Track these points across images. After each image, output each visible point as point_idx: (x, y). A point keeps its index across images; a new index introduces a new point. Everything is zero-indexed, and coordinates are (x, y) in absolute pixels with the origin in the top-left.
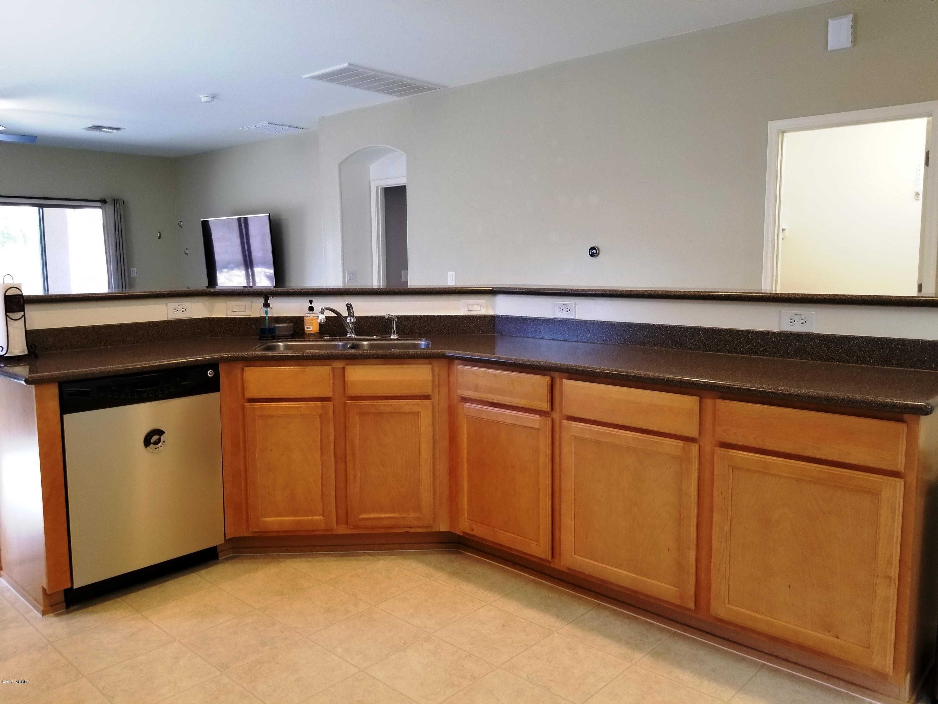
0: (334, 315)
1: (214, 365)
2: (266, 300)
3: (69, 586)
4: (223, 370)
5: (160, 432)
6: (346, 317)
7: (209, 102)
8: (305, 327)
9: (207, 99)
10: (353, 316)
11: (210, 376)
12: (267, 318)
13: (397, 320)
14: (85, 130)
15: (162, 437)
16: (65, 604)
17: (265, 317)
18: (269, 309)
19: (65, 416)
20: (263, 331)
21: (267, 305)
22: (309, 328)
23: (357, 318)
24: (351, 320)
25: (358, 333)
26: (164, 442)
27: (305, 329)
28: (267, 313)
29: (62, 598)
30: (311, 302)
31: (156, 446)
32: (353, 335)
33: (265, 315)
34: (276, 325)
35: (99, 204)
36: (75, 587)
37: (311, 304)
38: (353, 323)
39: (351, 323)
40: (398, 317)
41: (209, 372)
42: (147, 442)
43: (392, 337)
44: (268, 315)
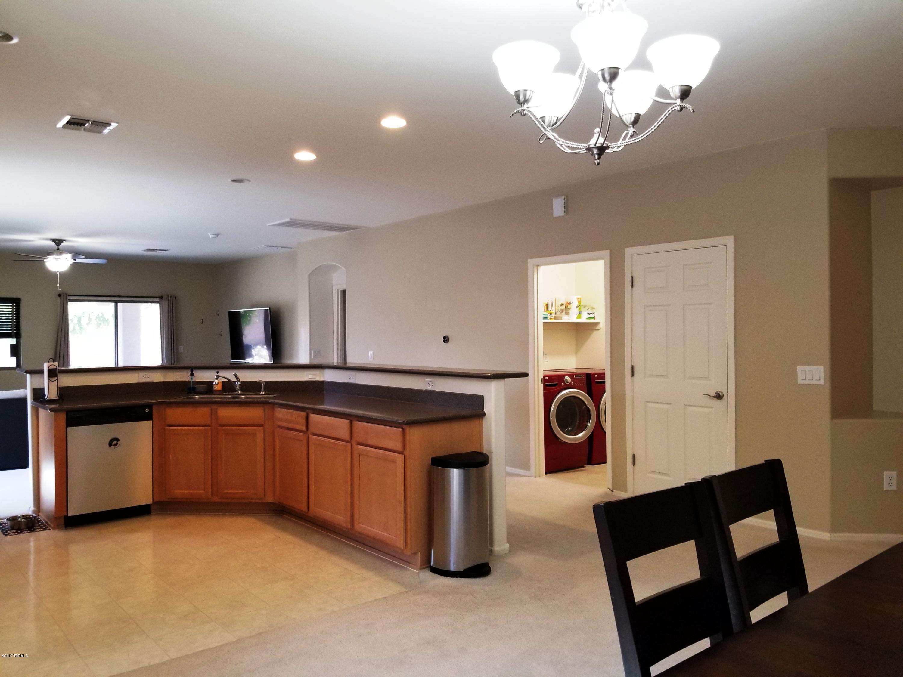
0: (226, 380)
1: (150, 406)
2: (192, 371)
3: (66, 515)
4: (155, 409)
5: (117, 440)
6: (236, 382)
7: (215, 238)
8: (214, 387)
9: (213, 236)
10: (239, 381)
11: (147, 412)
12: (192, 382)
13: (264, 384)
14: (143, 251)
15: (119, 442)
16: (64, 525)
17: (191, 381)
18: (193, 377)
19: (68, 428)
20: (189, 389)
21: (192, 374)
22: (216, 388)
23: (242, 381)
24: (238, 383)
25: (241, 389)
26: (119, 445)
27: (214, 388)
28: (192, 379)
29: (62, 521)
30: (218, 372)
31: (115, 447)
32: (239, 392)
33: (191, 380)
34: (197, 386)
35: (157, 300)
36: (69, 515)
37: (218, 373)
38: (239, 385)
39: (238, 385)
40: (265, 382)
41: (146, 410)
42: (110, 444)
43: (261, 393)
44: (193, 380)
